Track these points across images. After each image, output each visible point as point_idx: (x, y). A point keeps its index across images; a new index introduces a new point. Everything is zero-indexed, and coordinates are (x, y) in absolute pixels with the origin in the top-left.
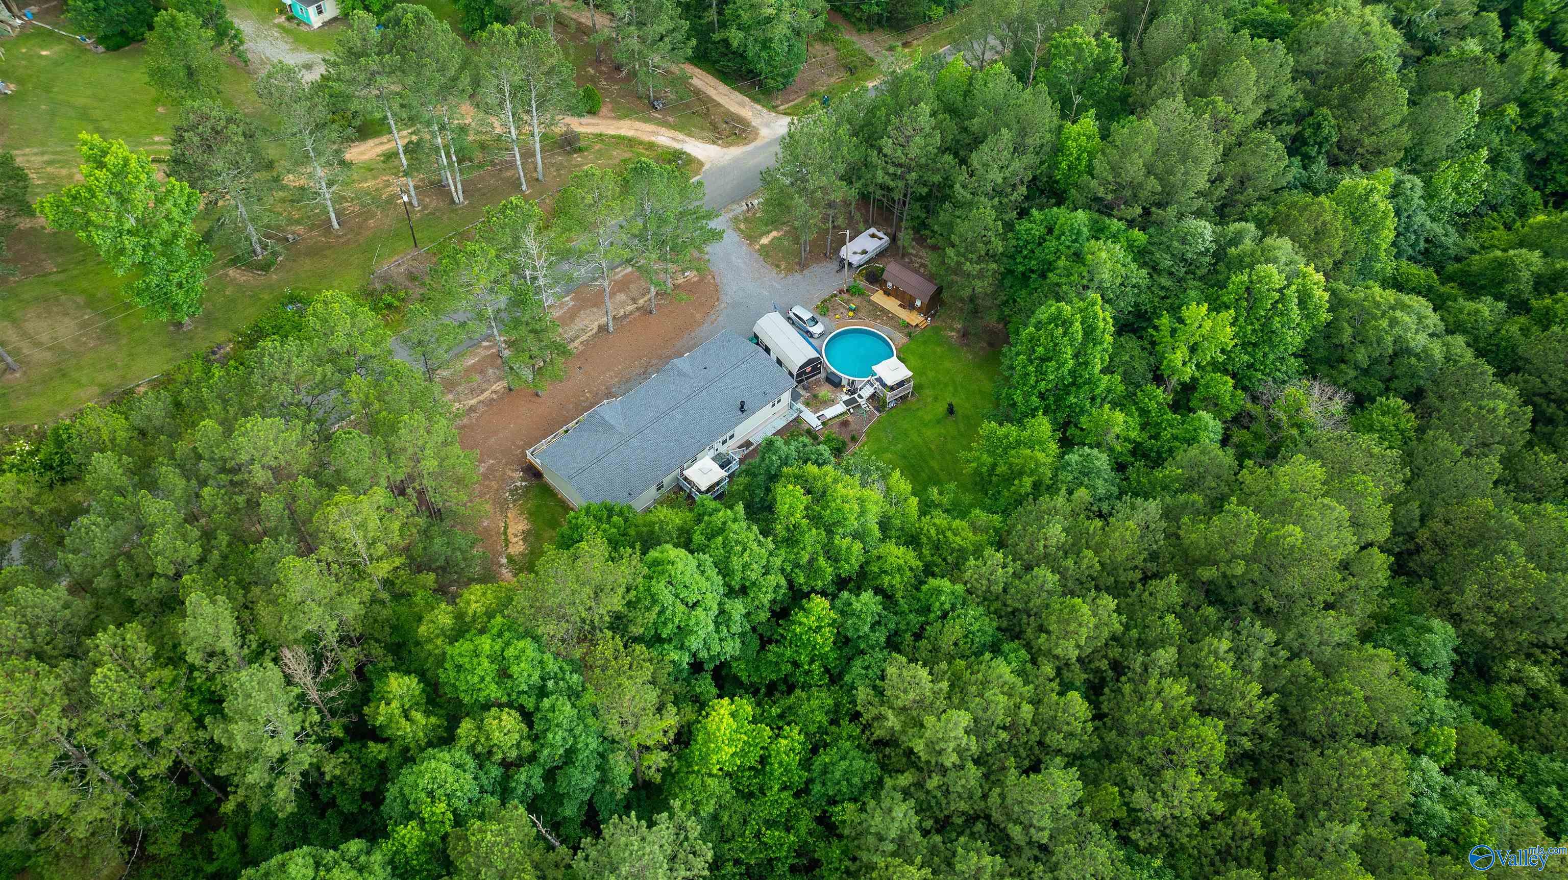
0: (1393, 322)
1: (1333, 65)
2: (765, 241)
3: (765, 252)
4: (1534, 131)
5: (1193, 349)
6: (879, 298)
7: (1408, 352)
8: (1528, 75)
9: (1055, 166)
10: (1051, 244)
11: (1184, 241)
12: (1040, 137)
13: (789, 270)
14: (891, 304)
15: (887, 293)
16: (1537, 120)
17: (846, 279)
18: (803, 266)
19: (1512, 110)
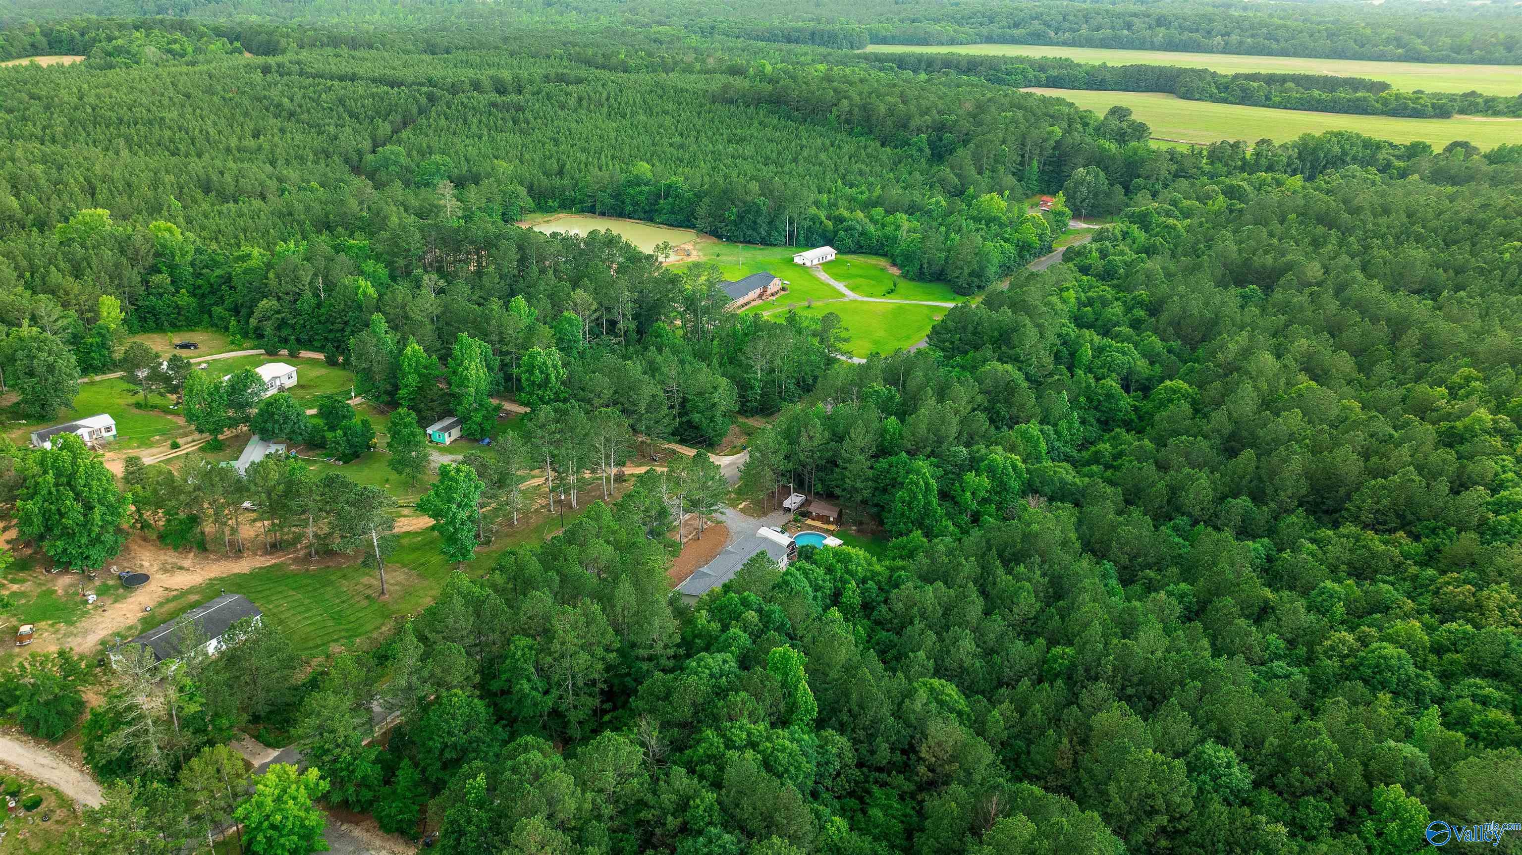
0: (1055, 472)
1: (996, 387)
2: (741, 506)
3: (743, 511)
4: (1096, 408)
5: (973, 494)
6: (809, 522)
7: (1066, 484)
8: (1084, 384)
9: (884, 439)
10: (894, 470)
11: (954, 456)
12: (876, 425)
13: (759, 517)
14: (817, 524)
15: (813, 519)
16: (1095, 403)
17: (791, 516)
18: (765, 514)
19: (1082, 399)
